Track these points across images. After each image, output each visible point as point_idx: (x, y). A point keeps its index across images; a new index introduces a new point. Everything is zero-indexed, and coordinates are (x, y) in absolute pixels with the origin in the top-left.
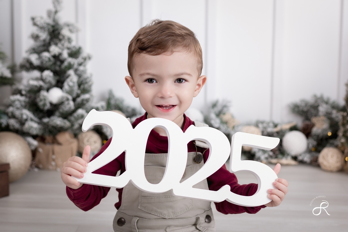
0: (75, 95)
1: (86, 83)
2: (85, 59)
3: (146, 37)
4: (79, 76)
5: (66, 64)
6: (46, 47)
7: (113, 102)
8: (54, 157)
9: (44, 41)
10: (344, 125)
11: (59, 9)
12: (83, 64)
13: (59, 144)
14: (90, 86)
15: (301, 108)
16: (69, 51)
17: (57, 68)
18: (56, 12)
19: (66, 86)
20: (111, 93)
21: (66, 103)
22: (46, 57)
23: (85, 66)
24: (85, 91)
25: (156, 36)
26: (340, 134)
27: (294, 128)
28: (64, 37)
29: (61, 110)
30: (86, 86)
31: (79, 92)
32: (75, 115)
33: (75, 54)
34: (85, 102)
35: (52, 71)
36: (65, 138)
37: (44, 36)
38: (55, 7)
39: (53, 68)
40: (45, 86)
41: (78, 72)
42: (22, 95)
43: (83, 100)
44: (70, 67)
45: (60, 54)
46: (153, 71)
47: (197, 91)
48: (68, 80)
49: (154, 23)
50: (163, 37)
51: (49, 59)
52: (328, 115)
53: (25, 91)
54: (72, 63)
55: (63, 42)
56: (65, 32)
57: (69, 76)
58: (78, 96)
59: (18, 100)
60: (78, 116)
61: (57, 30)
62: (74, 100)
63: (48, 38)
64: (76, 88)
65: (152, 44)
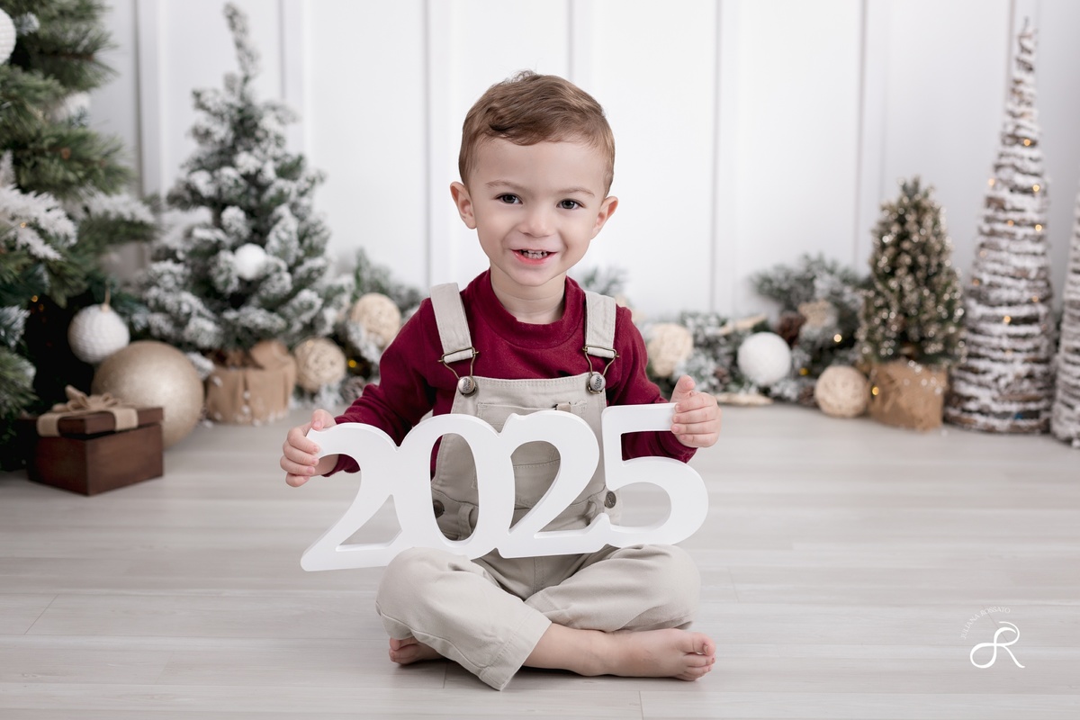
0: (292, 260)
1: (316, 233)
2: (313, 182)
3: (508, 105)
4: (301, 218)
5: (271, 192)
6: (225, 156)
7: (366, 276)
8: (247, 395)
9: (222, 142)
10: (868, 317)
11: (252, 72)
12: (309, 193)
13: (258, 367)
14: (325, 240)
15: (776, 284)
16: (278, 165)
17: (253, 202)
18: (246, 79)
19: (273, 241)
20: (361, 256)
21: (275, 276)
22: (229, 178)
23: (311, 197)
24: (314, 251)
25: (529, 106)
26: (861, 335)
27: (761, 328)
28: (267, 133)
29: (263, 294)
30: (316, 239)
31: (301, 253)
32: (295, 302)
33: (289, 170)
34: (315, 275)
35: (242, 208)
36: (268, 353)
37: (222, 132)
38: (244, 68)
39: (243, 201)
40: (228, 241)
41: (300, 211)
42: (177, 261)
43: (310, 271)
44: (281, 198)
45: (259, 171)
46: (517, 180)
47: (597, 227)
48: (278, 227)
49: (521, 77)
50: (544, 110)
51: (236, 181)
52: (835, 299)
53: (184, 252)
54: (286, 190)
55: (264, 145)
56: (269, 123)
57: (280, 218)
58: (299, 262)
59: (171, 273)
60: (301, 304)
61: (251, 118)
62: (291, 270)
63: (231, 135)
64: (295, 244)
65: (519, 121)
